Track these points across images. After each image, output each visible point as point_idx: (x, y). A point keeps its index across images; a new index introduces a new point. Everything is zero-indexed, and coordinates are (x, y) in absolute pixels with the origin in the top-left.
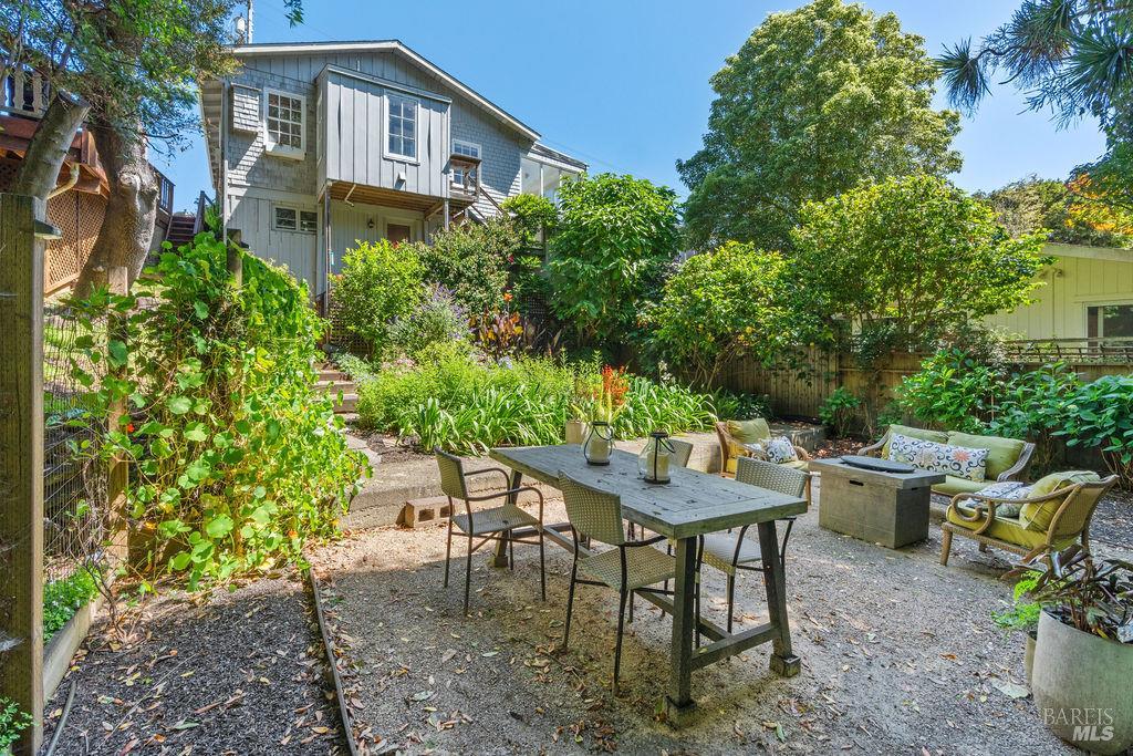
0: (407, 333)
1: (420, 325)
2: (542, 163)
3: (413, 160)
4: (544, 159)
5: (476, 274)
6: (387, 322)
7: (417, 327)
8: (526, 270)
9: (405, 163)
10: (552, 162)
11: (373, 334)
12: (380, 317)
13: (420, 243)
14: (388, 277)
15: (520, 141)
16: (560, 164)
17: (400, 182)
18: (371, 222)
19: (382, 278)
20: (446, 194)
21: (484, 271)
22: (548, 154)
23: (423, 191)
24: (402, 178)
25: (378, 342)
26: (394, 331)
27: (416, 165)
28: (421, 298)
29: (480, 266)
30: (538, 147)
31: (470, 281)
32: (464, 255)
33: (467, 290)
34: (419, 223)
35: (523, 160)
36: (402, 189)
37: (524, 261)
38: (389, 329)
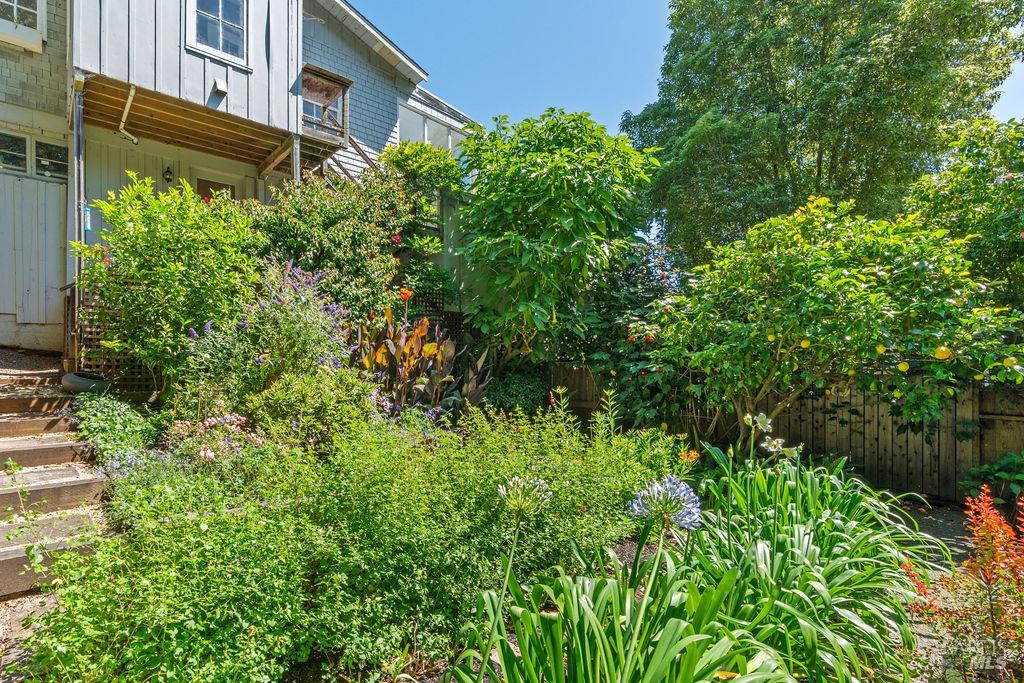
0: (230, 355)
1: (255, 339)
2: (426, 117)
3: (240, 62)
4: (429, 111)
5: (350, 255)
6: (189, 334)
7: (247, 344)
8: (420, 256)
9: (226, 65)
10: (440, 116)
11: (159, 355)
12: (176, 325)
13: (253, 202)
14: (191, 247)
15: (397, 80)
16: (449, 120)
17: (218, 95)
18: (168, 171)
19: (178, 248)
20: (296, 127)
21: (362, 251)
22: (434, 104)
23: (258, 117)
24: (222, 86)
25: (171, 371)
26: (201, 352)
27: (247, 72)
28: (259, 287)
29: (355, 244)
30: (421, 92)
31: (339, 266)
32: (328, 224)
33: (336, 282)
34: (249, 182)
35: (401, 109)
36: (221, 108)
37: (417, 242)
38: (192, 346)
